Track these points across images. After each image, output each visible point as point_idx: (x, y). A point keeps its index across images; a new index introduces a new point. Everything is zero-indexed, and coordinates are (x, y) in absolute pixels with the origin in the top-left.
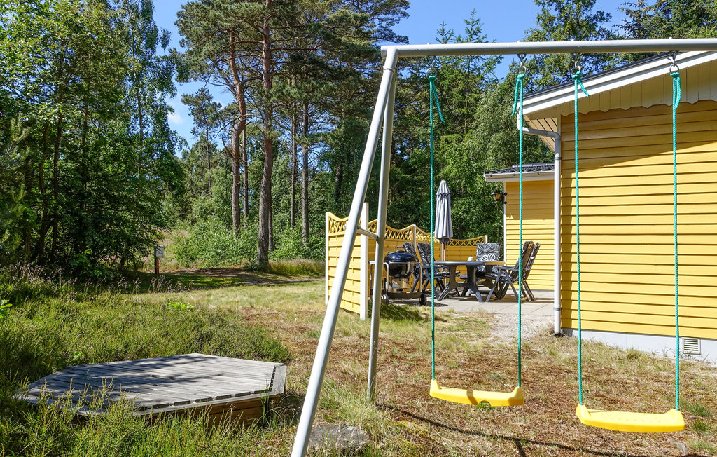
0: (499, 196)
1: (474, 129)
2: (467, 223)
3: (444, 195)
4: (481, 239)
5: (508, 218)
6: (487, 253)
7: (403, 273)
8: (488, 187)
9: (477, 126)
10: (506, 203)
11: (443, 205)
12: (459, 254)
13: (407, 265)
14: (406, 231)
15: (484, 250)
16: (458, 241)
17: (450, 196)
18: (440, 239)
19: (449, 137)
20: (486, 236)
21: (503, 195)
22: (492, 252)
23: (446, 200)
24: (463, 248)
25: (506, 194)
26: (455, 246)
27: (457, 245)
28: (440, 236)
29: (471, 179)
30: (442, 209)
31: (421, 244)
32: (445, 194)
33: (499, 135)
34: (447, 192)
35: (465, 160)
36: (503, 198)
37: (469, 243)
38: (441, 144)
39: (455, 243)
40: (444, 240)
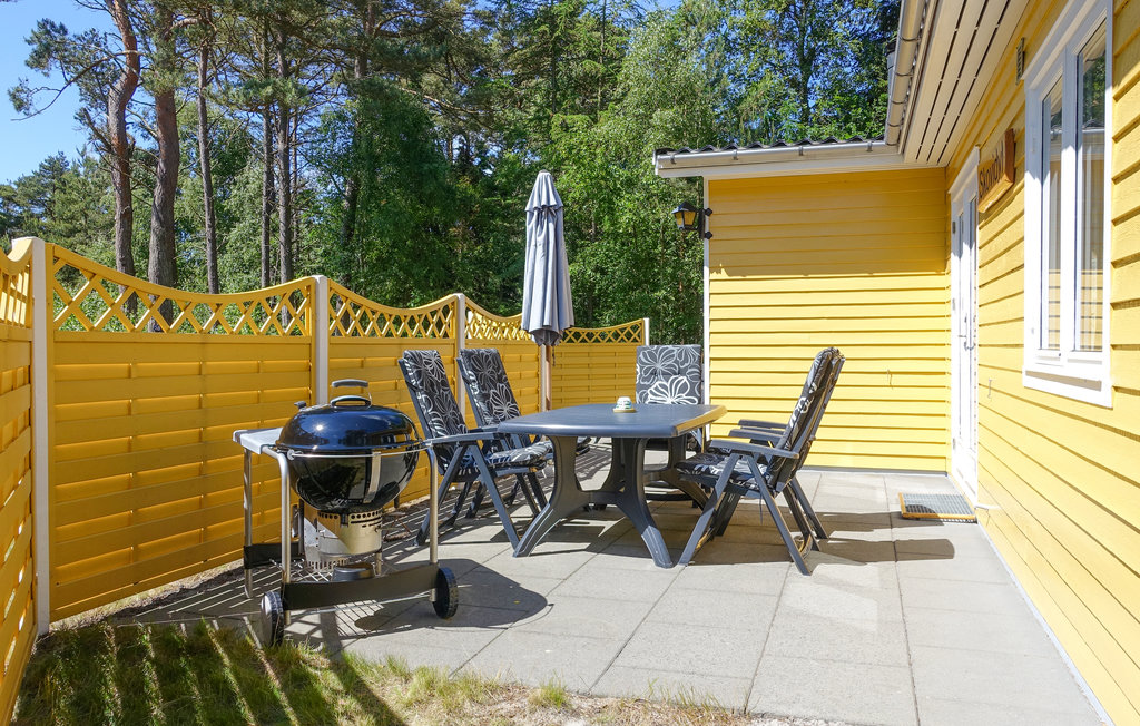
0: (690, 218)
1: (619, 101)
2: (603, 293)
3: (545, 211)
4: (635, 328)
5: (715, 276)
6: (666, 375)
7: (355, 493)
8: (643, 221)
9: (624, 94)
10: (709, 236)
11: (541, 239)
12: (587, 360)
13: (369, 461)
14: (433, 313)
15: (659, 367)
16: (584, 331)
17: (561, 214)
18: (534, 333)
19: (570, 118)
20: (647, 320)
21: (702, 214)
22: (680, 373)
23: (551, 226)
24: (597, 348)
25: (709, 212)
26: (577, 343)
27: (584, 341)
28: (535, 325)
29: (610, 201)
30: (540, 249)
31: (469, 355)
32: (547, 208)
33: (669, 114)
34: (553, 202)
35: (599, 161)
36: (701, 223)
37: (610, 336)
38: (555, 133)
39: (577, 335)
40: (546, 335)
